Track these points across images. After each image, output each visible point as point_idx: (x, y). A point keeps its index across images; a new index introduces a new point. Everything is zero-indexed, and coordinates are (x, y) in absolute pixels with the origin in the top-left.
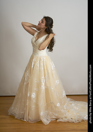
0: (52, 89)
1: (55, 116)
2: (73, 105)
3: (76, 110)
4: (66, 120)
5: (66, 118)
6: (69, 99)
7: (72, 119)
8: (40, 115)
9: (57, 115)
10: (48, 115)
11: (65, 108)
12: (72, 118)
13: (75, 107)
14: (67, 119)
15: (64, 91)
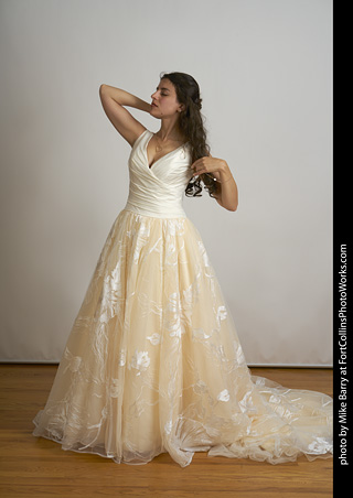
0: (206, 337)
1: (211, 438)
2: (273, 399)
3: (282, 419)
4: (240, 451)
5: (243, 445)
6: (261, 381)
7: (262, 449)
8: (165, 433)
9: (214, 432)
10: (183, 431)
11: (243, 410)
12: (264, 447)
13: (281, 410)
14: (243, 449)
15: (240, 348)
